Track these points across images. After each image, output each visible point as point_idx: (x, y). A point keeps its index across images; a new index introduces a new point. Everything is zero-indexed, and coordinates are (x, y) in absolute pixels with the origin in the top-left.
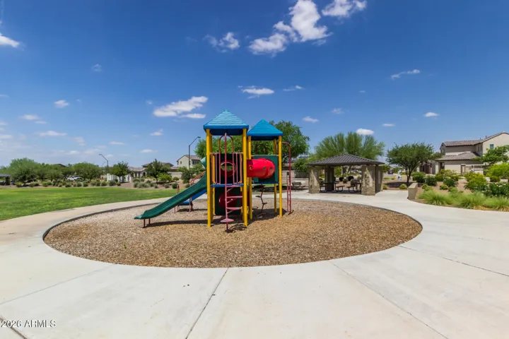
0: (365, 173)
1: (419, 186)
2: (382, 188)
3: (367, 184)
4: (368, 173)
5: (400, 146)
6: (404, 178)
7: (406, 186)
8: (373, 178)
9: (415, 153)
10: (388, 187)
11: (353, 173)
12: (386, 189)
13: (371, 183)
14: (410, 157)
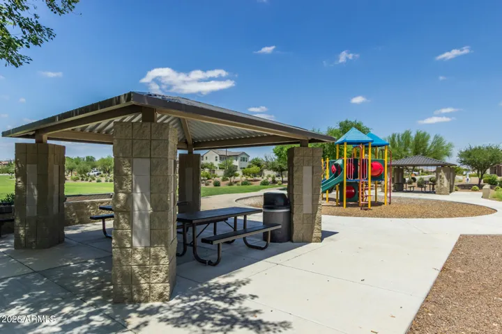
0: (440, 174)
1: (491, 188)
2: (454, 189)
3: (441, 184)
4: (442, 174)
5: (473, 147)
6: (475, 180)
7: (477, 188)
8: (448, 179)
9: (489, 155)
10: (459, 189)
11: (415, 175)
12: (456, 190)
13: (446, 183)
14: (483, 159)
